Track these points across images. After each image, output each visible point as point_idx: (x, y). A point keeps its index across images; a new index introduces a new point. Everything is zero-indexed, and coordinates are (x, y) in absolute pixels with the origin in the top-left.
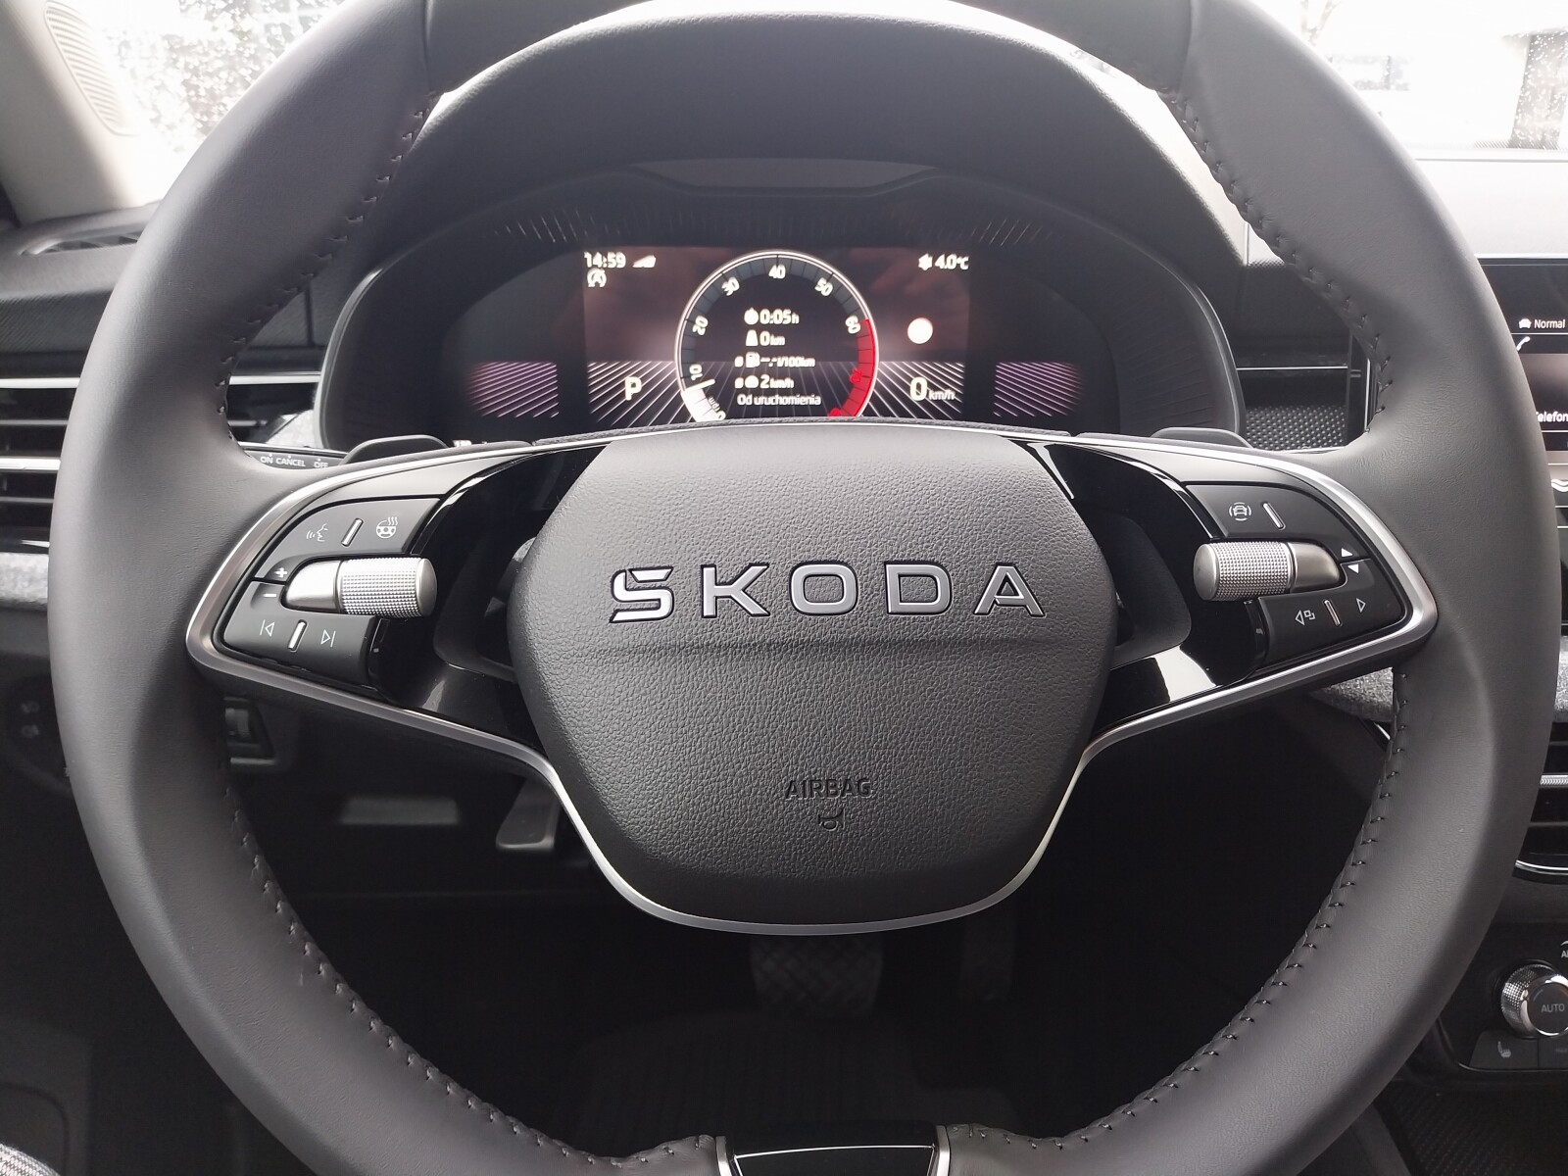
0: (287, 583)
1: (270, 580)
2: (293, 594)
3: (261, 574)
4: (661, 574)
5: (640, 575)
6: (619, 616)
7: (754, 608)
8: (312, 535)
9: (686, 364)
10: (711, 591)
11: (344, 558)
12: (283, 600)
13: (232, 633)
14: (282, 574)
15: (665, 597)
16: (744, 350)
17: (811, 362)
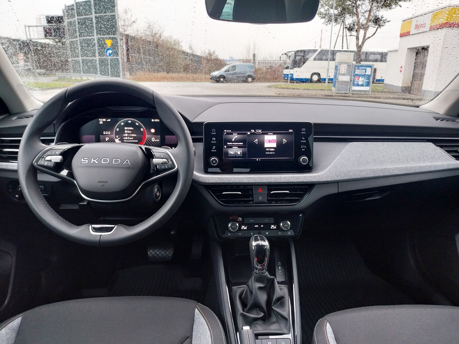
0: (45, 158)
1: (43, 157)
2: (46, 159)
3: (42, 157)
4: (87, 158)
5: (85, 159)
6: (82, 163)
7: (97, 163)
8: (49, 153)
9: (116, 135)
10: (92, 160)
11: (52, 155)
12: (45, 160)
13: (39, 163)
14: (45, 157)
15: (87, 161)
16: (125, 133)
17: (136, 135)
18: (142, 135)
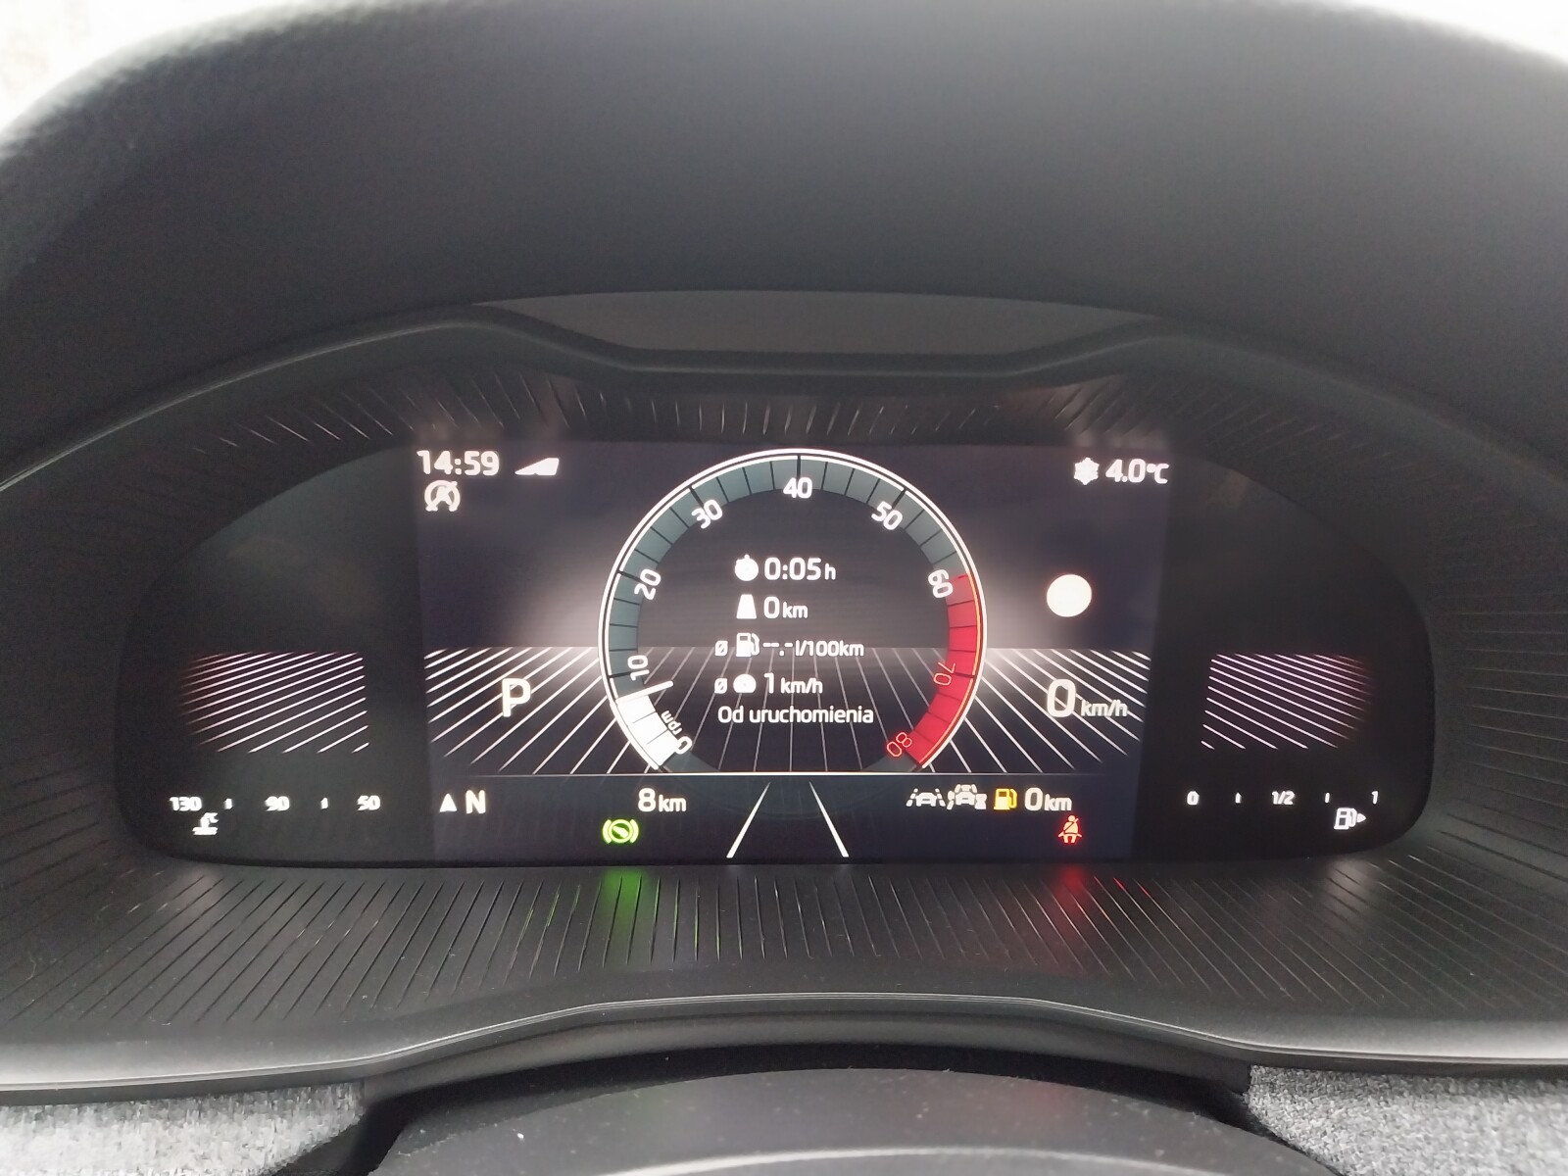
9: (619, 652)
16: (732, 628)
17: (858, 649)
18: (936, 652)
